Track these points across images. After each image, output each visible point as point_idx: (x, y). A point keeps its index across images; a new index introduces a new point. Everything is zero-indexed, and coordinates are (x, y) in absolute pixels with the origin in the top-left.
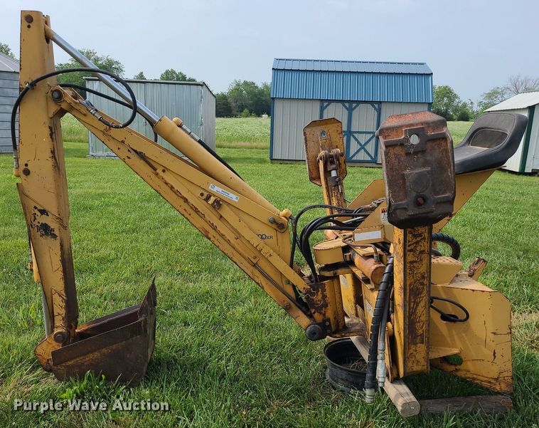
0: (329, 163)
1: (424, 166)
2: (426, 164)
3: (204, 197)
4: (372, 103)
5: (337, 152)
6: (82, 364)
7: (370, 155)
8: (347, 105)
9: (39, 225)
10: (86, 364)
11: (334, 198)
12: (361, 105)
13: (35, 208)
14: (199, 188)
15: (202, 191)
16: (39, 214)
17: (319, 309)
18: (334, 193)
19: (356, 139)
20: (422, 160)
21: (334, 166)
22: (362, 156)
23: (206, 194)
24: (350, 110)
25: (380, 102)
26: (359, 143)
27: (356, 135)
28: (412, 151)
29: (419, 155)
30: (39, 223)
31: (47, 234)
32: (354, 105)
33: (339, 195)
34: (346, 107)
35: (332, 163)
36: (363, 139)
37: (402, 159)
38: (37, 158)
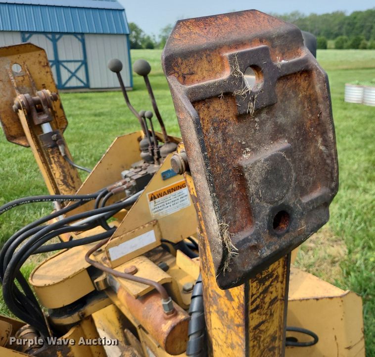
0: (35, 113)
1: (274, 138)
2: (278, 133)
4: (75, 34)
5: (46, 95)
7: (82, 81)
8: (50, 36)
11: (54, 165)
12: (64, 36)
18: (53, 159)
19: (65, 68)
20: (269, 126)
21: (45, 117)
22: (74, 83)
24: (55, 41)
25: (82, 34)
26: (69, 71)
27: (65, 64)
28: (251, 107)
29: (264, 115)
32: (57, 36)
33: (62, 160)
34: (49, 38)
35: (40, 111)
36: (72, 67)
37: (231, 129)
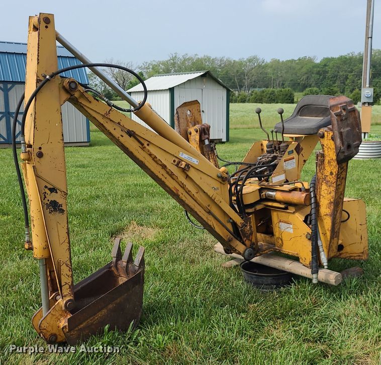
1: (347, 126)
3: (176, 163)
6: (92, 324)
9: (48, 202)
10: (94, 323)
13: (46, 187)
14: (172, 157)
15: (174, 158)
16: (48, 192)
17: (248, 238)
18: (211, 157)
21: (207, 136)
23: (177, 160)
24: (6, 91)
28: (344, 118)
29: (346, 121)
30: (48, 200)
31: (55, 210)
32: (9, 85)
33: (214, 157)
34: (0, 87)
37: (339, 123)
38: (50, 141)
